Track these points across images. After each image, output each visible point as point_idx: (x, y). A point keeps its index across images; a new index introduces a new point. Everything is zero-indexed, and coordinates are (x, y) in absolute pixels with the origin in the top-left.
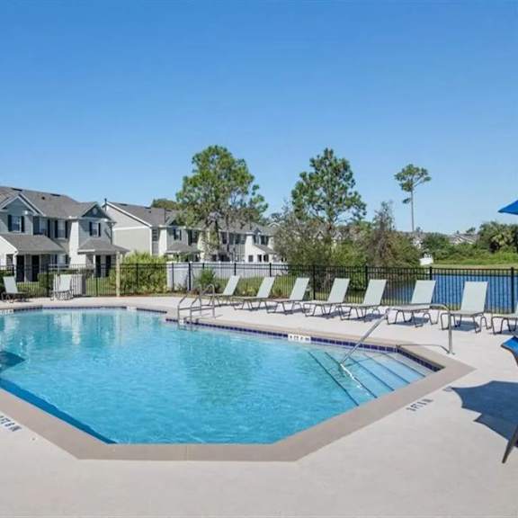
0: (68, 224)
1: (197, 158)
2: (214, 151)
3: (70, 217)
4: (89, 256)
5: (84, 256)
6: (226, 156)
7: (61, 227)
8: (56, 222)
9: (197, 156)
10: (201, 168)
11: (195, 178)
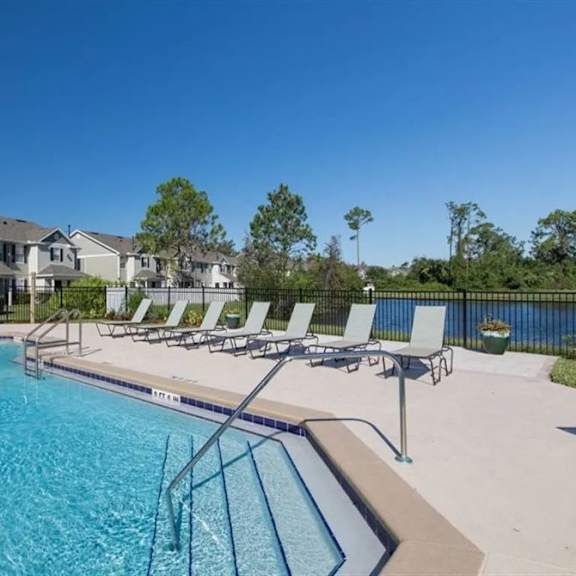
0: (27, 248)
1: (161, 189)
2: (178, 183)
3: (29, 242)
4: (48, 280)
5: (43, 280)
6: (188, 188)
7: (20, 251)
8: (14, 246)
9: (161, 186)
10: (164, 197)
11: (156, 207)
